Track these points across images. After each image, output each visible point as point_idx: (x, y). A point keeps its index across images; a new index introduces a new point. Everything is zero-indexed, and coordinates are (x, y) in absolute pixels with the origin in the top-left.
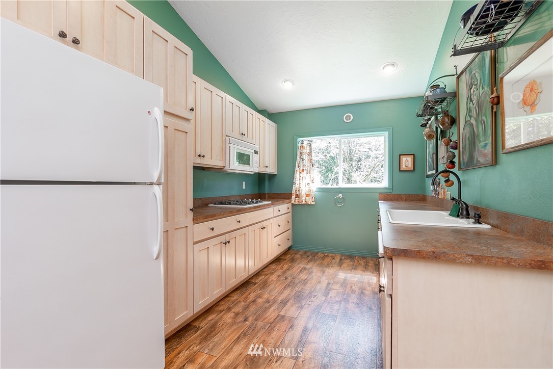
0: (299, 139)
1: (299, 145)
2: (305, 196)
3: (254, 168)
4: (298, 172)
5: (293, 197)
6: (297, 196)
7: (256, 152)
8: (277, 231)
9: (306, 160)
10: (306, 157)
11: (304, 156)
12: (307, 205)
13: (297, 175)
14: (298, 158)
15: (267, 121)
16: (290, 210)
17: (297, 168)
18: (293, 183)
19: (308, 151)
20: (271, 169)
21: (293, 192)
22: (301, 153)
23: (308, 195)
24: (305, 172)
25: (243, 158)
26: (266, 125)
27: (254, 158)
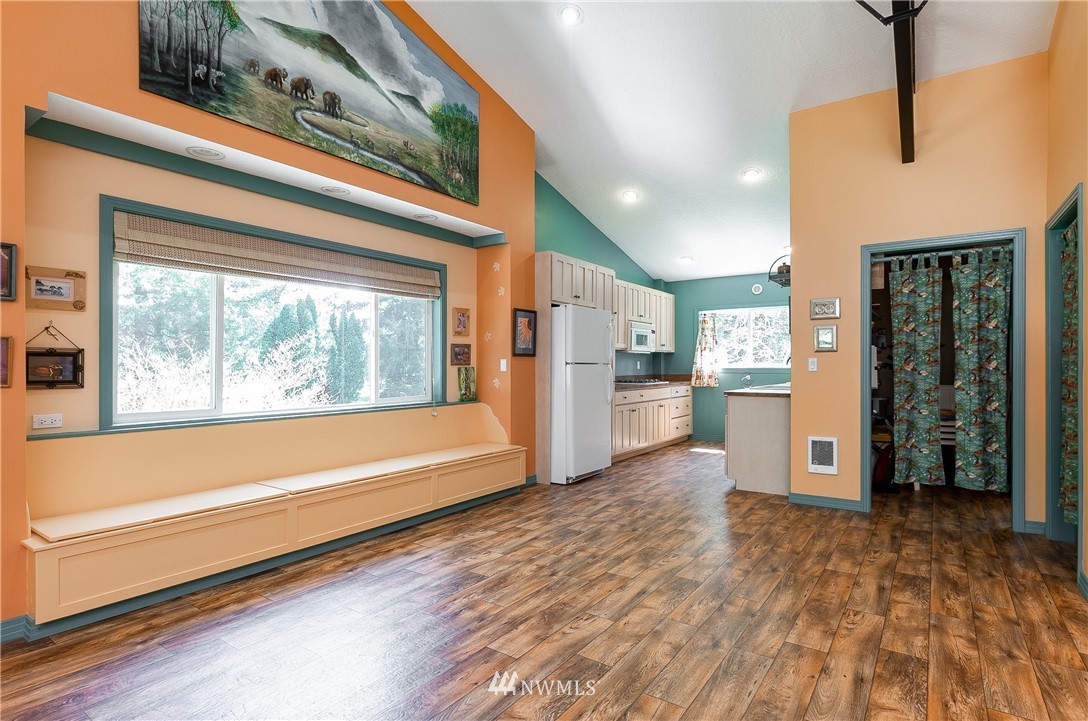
0: (700, 313)
1: (701, 319)
2: (707, 377)
3: (650, 348)
4: (699, 351)
5: (694, 379)
6: (698, 377)
7: (653, 332)
8: (674, 413)
9: (709, 336)
10: (708, 333)
11: (707, 332)
12: (709, 388)
13: (698, 353)
14: (700, 333)
15: (664, 295)
16: (689, 393)
17: (698, 346)
18: (693, 363)
19: (712, 326)
20: (669, 348)
21: (694, 373)
22: (703, 329)
23: (710, 377)
24: (707, 350)
25: (641, 340)
26: (663, 300)
27: (651, 337)
